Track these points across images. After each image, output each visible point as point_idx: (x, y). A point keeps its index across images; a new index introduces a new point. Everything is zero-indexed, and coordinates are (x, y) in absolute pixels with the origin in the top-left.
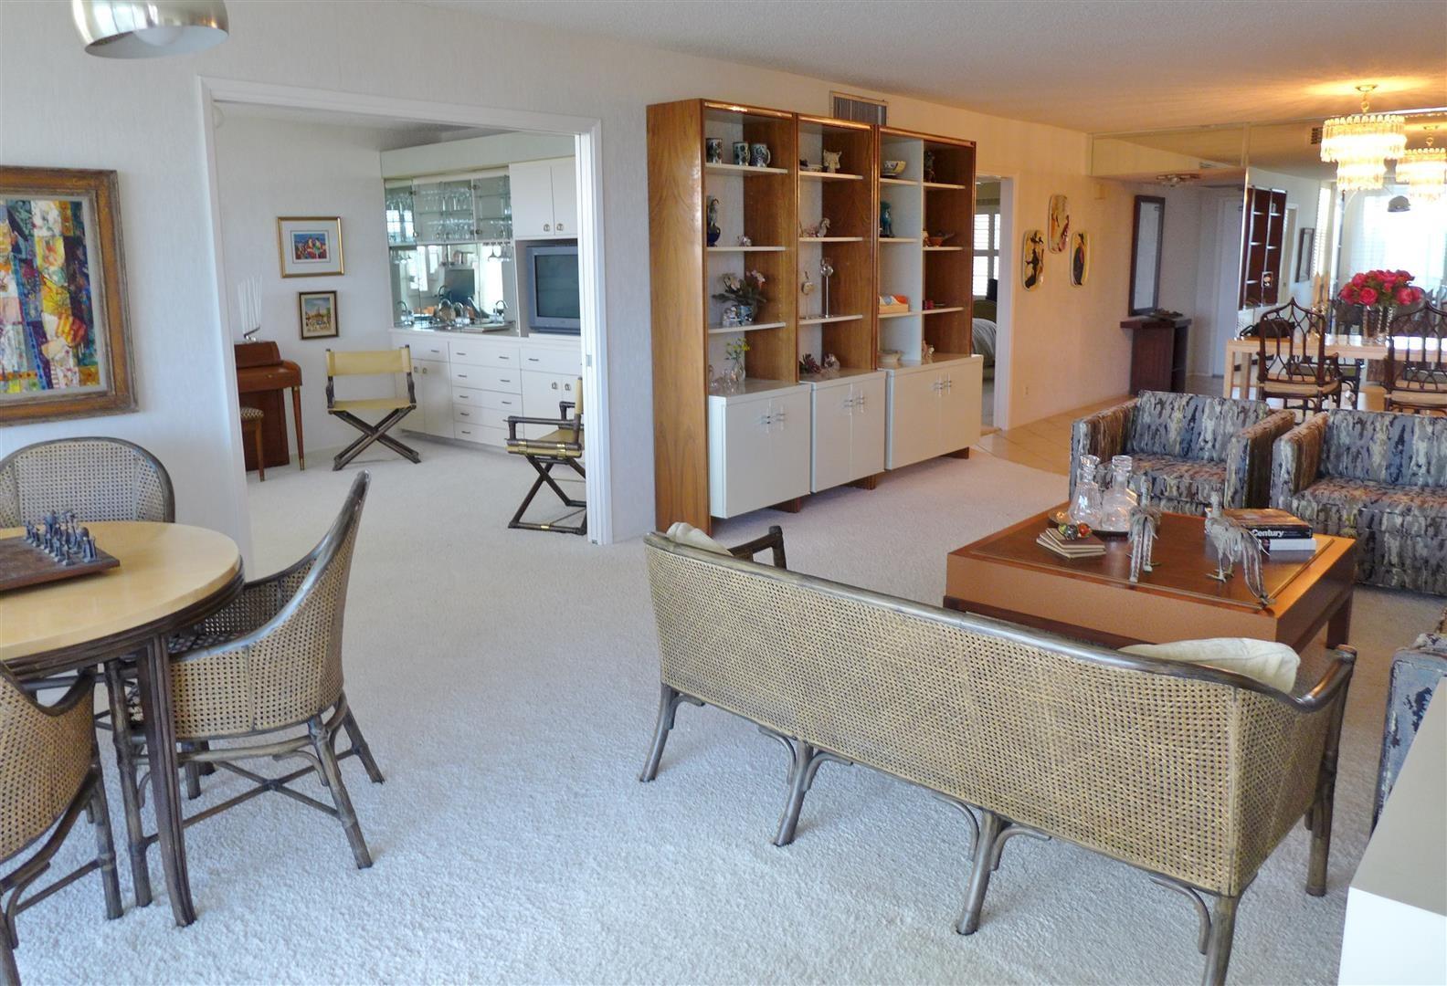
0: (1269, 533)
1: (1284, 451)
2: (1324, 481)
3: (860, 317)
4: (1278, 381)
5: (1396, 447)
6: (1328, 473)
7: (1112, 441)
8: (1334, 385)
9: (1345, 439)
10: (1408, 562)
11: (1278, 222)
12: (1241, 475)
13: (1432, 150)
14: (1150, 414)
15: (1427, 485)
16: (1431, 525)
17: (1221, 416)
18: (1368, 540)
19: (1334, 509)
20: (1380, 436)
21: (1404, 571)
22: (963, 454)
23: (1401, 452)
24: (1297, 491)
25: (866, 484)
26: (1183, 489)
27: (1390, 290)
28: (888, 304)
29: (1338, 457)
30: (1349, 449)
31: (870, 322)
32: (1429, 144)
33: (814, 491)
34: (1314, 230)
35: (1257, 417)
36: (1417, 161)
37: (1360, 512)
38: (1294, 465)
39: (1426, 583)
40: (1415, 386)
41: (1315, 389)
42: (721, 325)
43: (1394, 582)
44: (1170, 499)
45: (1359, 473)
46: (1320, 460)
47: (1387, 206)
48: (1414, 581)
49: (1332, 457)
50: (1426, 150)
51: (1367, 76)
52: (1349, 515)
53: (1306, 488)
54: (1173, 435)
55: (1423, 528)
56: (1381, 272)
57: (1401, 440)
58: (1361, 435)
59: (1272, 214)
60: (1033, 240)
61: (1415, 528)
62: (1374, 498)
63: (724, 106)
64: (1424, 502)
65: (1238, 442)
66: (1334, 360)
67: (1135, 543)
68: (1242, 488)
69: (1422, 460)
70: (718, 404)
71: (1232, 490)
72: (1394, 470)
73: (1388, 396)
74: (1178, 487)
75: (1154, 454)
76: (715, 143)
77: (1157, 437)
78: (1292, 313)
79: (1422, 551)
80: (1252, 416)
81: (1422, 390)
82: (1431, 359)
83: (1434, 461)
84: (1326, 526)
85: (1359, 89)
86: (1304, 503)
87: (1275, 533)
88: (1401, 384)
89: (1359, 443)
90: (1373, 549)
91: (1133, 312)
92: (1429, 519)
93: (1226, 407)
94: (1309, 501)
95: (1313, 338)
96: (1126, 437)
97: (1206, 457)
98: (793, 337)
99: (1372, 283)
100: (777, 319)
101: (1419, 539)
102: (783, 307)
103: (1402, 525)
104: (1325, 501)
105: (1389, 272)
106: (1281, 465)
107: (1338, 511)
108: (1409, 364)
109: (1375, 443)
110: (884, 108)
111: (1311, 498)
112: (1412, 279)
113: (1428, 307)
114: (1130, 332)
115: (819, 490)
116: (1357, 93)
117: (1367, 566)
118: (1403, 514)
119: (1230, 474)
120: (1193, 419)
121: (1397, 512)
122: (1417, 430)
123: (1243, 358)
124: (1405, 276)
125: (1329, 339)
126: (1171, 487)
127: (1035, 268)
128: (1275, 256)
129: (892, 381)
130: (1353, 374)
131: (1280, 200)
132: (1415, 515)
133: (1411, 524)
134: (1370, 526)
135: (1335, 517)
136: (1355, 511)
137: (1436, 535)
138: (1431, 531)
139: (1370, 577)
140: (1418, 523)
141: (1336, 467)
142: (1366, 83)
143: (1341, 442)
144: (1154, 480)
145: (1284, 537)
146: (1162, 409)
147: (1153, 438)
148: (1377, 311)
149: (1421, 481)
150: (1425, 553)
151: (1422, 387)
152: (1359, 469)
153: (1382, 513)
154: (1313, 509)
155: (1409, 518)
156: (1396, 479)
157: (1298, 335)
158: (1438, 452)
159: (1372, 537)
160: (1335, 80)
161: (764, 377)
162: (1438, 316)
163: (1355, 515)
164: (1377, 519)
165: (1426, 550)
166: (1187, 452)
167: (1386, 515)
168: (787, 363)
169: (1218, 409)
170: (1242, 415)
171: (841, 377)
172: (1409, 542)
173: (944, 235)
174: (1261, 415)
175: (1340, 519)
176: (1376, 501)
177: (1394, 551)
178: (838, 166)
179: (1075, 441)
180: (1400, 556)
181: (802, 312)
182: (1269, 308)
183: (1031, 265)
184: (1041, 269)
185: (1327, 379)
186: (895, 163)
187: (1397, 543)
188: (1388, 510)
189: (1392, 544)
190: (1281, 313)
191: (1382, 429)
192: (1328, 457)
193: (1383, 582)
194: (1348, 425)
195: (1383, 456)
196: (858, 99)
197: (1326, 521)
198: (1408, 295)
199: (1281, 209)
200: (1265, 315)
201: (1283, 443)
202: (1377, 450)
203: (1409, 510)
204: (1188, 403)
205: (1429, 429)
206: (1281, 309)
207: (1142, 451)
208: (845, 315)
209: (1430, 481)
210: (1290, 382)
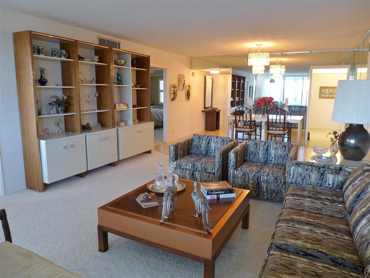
0: (219, 192)
1: (232, 155)
2: (245, 163)
3: (108, 110)
4: (240, 127)
5: (266, 152)
6: (247, 160)
7: (184, 151)
8: (254, 129)
9: (252, 149)
10: (269, 191)
11: (244, 84)
12: (219, 163)
13: (278, 65)
14: (196, 141)
15: (275, 164)
16: (275, 179)
17: (217, 142)
18: (257, 184)
19: (247, 174)
20: (262, 148)
21: (268, 194)
22: (149, 152)
23: (267, 153)
24: (236, 168)
25: (112, 165)
26: (202, 168)
27: (268, 102)
28: (120, 106)
29: (250, 155)
30: (253, 152)
31: (111, 112)
32: (277, 64)
33: (89, 170)
34: (253, 87)
35: (227, 142)
36: (274, 68)
37: (255, 175)
38: (235, 160)
39: (274, 197)
40: (274, 129)
41: (249, 130)
42: (50, 114)
43: (265, 197)
44: (199, 171)
45: (256, 160)
46: (244, 156)
47: (270, 81)
48: (271, 197)
49: (248, 155)
50: (276, 65)
51: (259, 41)
52: (251, 176)
53: (239, 167)
54: (203, 148)
55: (273, 181)
56: (266, 97)
57: (267, 150)
58: (256, 148)
59: (242, 82)
60: (173, 87)
61: (271, 180)
62: (259, 170)
63: (47, 35)
64: (273, 171)
65: (218, 152)
66: (255, 122)
67: (164, 205)
68: (220, 168)
69: (273, 156)
70: (43, 142)
71: (217, 168)
72: (265, 159)
73: (268, 132)
74: (201, 167)
75: (198, 154)
76: (41, 48)
77: (198, 149)
78: (243, 109)
79: (273, 188)
80: (226, 142)
81: (276, 130)
82: (278, 121)
83: (276, 156)
84: (245, 180)
85: (257, 45)
86: (238, 172)
87: (221, 192)
88: (271, 128)
89: (256, 151)
90: (259, 187)
91: (205, 108)
92: (274, 177)
93: (218, 139)
94: (240, 172)
95: (248, 115)
96: (189, 149)
97: (212, 155)
98: (79, 118)
99: (263, 100)
100: (73, 112)
101: (272, 184)
102: (75, 107)
103: (267, 179)
104: (244, 172)
105: (267, 97)
106: (231, 160)
107: (248, 175)
108: (272, 122)
109: (260, 150)
110: (119, 44)
111: (240, 171)
112: (274, 99)
113: (277, 107)
114: (204, 113)
115: (90, 170)
116: (257, 47)
117: (257, 192)
118: (267, 176)
119: (216, 163)
120: (209, 143)
121: (265, 175)
122: (272, 146)
123: (232, 121)
124: (272, 99)
125: (253, 116)
126: (199, 167)
127: (174, 95)
128: (243, 93)
129: (119, 131)
130: (260, 125)
131: (244, 78)
132: (270, 176)
133: (269, 179)
134: (257, 180)
135: (247, 177)
136: (253, 175)
137: (277, 182)
138: (275, 181)
139: (258, 196)
140: (271, 179)
141: (249, 158)
142: (259, 43)
143: (251, 150)
144: (194, 165)
145: (224, 193)
146: (200, 140)
147: (197, 149)
148: (265, 108)
149: (273, 163)
150: (274, 188)
151: (276, 129)
152: (256, 159)
153: (261, 175)
154: (241, 174)
155: (269, 177)
156: (266, 163)
157: (245, 115)
158: (278, 153)
159: (258, 183)
160: (250, 42)
161: (70, 132)
162: (280, 110)
163: (253, 176)
164: (259, 178)
165: (274, 187)
166: (207, 154)
167: (262, 176)
168: (78, 127)
169: (216, 140)
170: (223, 142)
171: (102, 130)
172: (269, 185)
173: (141, 84)
174: (228, 142)
175: (249, 178)
176: (259, 172)
177: (265, 188)
178: (98, 60)
179: (170, 152)
180: (266, 189)
181: (82, 109)
182: (237, 107)
183: (173, 94)
184: (177, 95)
185: (252, 127)
186: (120, 60)
187: (266, 185)
188: (263, 175)
189: (264, 185)
190: (240, 108)
191: (262, 146)
192: (247, 155)
193: (262, 198)
194: (252, 145)
195: (262, 155)
196: (109, 40)
197: (245, 178)
198: (272, 104)
199: (244, 81)
200: (236, 109)
201: (231, 153)
202: (260, 152)
203: (269, 174)
204: (207, 138)
205: (275, 146)
206: (240, 107)
207: (194, 154)
208: (104, 110)
209: (276, 162)
210: (243, 128)
